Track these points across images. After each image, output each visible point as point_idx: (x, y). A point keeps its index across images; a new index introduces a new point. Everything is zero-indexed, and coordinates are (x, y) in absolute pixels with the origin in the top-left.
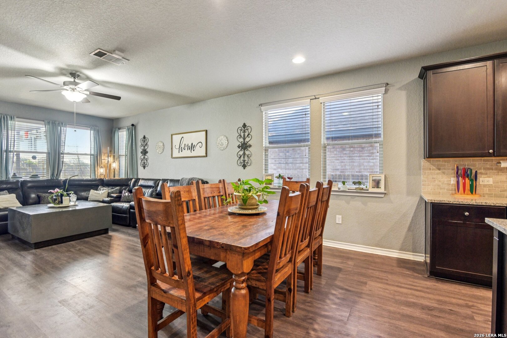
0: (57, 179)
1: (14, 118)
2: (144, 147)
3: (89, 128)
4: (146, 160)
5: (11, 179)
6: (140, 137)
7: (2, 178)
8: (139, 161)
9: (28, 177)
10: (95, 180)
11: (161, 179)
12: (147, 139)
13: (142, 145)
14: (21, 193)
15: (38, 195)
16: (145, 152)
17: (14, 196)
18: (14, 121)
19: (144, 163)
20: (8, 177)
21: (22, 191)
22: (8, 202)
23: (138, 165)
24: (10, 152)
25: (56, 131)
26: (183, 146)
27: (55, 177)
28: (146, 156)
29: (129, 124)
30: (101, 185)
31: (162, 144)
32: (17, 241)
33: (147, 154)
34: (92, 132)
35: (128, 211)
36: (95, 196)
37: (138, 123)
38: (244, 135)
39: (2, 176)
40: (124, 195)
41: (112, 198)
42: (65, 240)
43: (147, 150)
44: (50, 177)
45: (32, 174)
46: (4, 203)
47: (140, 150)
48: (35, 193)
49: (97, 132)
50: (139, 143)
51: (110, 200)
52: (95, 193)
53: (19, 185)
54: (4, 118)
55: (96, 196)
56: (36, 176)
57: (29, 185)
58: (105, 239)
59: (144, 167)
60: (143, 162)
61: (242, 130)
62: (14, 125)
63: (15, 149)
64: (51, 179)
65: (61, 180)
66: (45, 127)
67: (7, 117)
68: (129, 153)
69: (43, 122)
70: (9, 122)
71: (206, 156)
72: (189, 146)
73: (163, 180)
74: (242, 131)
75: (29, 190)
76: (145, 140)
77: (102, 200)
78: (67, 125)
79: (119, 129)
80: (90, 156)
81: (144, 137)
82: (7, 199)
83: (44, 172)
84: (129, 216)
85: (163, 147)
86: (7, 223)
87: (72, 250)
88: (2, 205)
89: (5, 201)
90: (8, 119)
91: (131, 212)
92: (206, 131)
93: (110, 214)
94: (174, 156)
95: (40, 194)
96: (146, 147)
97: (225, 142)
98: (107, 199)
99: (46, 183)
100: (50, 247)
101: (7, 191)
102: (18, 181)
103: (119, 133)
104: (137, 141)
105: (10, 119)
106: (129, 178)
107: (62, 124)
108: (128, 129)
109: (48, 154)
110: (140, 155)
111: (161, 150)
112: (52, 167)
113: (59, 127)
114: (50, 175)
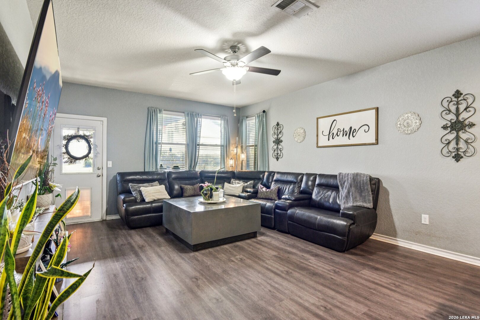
0: (195, 171)
1: (162, 111)
2: (278, 135)
3: (220, 118)
4: (280, 150)
5: (159, 170)
6: (272, 123)
7: (153, 169)
8: (271, 152)
9: (171, 169)
10: (227, 172)
11: (305, 173)
12: (281, 126)
13: (275, 133)
14: (167, 184)
15: (181, 187)
16: (278, 142)
17: (163, 186)
18: (162, 113)
19: (277, 154)
20: (157, 169)
21: (168, 182)
22: (160, 193)
23: (269, 156)
24: (159, 144)
25: (193, 122)
26: (335, 132)
27: (192, 168)
28: (280, 146)
29: (259, 110)
30: (232, 177)
31: (302, 131)
32: (172, 237)
33: (281, 144)
34: (223, 122)
35: (273, 211)
36: (230, 190)
37: (269, 110)
38: (457, 109)
39: (153, 167)
40: (261, 190)
41: (249, 194)
42: (219, 243)
43: (281, 139)
44: (188, 168)
45: (174, 165)
46: (157, 194)
47: (272, 138)
48: (178, 185)
49: (227, 122)
50: (271, 131)
51: (248, 195)
52: (230, 187)
53: (165, 176)
54: (155, 111)
55: (232, 190)
56: (176, 167)
57: (173, 176)
58: (255, 244)
59: (277, 159)
60: (276, 152)
61: (451, 101)
62: (162, 118)
63: (162, 141)
64: (189, 171)
65: (198, 171)
66: (185, 119)
67: (157, 110)
68: (260, 142)
69: (183, 114)
70: (159, 115)
71: (377, 143)
72: (346, 131)
73: (307, 174)
74: (452, 103)
75: (174, 181)
76: (278, 127)
77: (238, 195)
78: (203, 116)
79: (247, 117)
80: (220, 147)
81: (278, 124)
82: (159, 190)
83: (183, 163)
84: (274, 217)
85: (304, 134)
86: (162, 215)
87: (233, 259)
88: (156, 196)
89: (158, 192)
90: (158, 113)
91: (278, 213)
92: (377, 109)
93: (259, 214)
94: (320, 145)
95: (183, 186)
96: (280, 136)
97: (415, 123)
98: (244, 194)
99: (186, 175)
100: (207, 251)
101: (157, 182)
102: (165, 172)
103: (247, 122)
104: (268, 128)
105: (159, 112)
106: (259, 171)
107: (198, 115)
108: (259, 117)
109: (187, 145)
110: (272, 145)
111: (302, 139)
112: (190, 159)
113: (196, 118)
114: (188, 167)
